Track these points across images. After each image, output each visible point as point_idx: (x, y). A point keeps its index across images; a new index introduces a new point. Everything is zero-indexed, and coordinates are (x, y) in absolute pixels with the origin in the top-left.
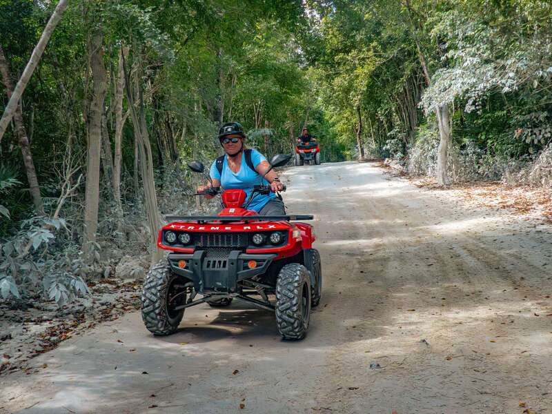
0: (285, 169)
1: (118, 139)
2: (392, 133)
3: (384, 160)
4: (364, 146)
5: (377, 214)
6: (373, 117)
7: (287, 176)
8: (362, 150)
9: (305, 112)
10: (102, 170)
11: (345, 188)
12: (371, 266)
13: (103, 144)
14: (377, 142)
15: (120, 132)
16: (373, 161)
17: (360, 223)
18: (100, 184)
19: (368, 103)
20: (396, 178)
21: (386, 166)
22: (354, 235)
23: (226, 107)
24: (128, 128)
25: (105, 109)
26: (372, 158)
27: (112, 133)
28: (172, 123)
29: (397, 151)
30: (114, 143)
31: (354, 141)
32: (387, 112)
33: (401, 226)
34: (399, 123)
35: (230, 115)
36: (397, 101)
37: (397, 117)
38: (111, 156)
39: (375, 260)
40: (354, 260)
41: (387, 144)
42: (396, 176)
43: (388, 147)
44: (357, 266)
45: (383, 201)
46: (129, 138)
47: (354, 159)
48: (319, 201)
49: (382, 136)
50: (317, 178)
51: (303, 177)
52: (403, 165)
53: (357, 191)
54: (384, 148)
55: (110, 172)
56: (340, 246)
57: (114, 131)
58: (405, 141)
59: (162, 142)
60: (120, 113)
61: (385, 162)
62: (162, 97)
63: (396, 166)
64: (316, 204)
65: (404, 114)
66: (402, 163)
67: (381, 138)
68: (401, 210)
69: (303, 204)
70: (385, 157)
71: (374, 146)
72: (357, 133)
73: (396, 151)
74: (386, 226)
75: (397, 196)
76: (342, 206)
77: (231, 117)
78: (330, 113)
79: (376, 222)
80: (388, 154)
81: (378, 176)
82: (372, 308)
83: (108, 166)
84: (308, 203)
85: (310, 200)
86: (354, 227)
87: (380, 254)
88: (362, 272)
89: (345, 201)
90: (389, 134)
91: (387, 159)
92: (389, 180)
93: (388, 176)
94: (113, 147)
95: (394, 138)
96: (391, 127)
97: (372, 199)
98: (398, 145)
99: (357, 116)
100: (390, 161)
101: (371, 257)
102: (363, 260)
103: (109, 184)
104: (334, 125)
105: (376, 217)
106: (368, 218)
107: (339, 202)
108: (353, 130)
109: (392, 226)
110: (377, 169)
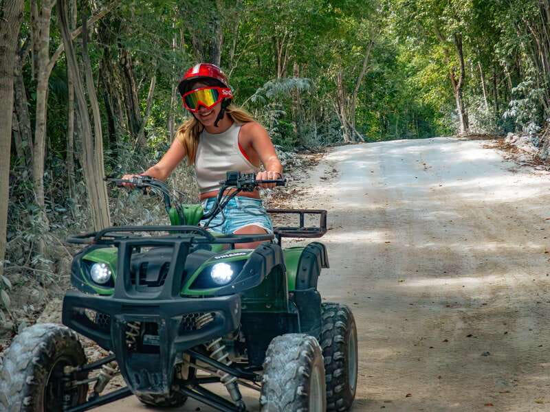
0: (328, 149)
1: (42, 96)
2: (520, 87)
3: (504, 136)
4: (469, 110)
5: (493, 232)
6: (486, 59)
7: (333, 164)
8: (465, 117)
9: (364, 49)
10: (13, 150)
11: (436, 186)
12: (484, 326)
13: (16, 104)
14: (492, 104)
15: (46, 84)
16: (484, 137)
17: (463, 248)
18: (11, 175)
19: (478, 34)
20: (527, 168)
21: (509, 147)
22: (452, 269)
23: (225, 41)
24: (59, 77)
25: (19, 43)
26: (483, 131)
27: (30, 85)
28: (132, 67)
29: (529, 119)
30: (35, 102)
31: (451, 101)
32: (511, 50)
33: (537, 253)
34: (533, 69)
35: (232, 54)
36: (529, 32)
37: (529, 60)
38: (29, 126)
39: (490, 315)
40: (454, 314)
41: (510, 108)
42: (526, 164)
43: (513, 113)
44: (460, 324)
45: (504, 209)
46: (59, 93)
47: (450, 132)
48: (390, 208)
49: (501, 93)
50: (386, 167)
51: (361, 164)
52: (540, 146)
53: (458, 190)
54: (505, 115)
55: (28, 153)
56: (427, 287)
57: (36, 83)
58: (543, 101)
59: (115, 100)
60: (46, 50)
61: (507, 140)
62: (117, 23)
63: (526, 148)
64: (383, 213)
65: (541, 54)
66: (538, 140)
67: (500, 96)
68: (535, 226)
69: (361, 212)
70: (507, 131)
71: (486, 110)
72: (456, 86)
73: (526, 121)
74: (510, 254)
75: (527, 200)
76: (430, 216)
77: (235, 57)
78: (408, 51)
79: (491, 246)
80: (512, 126)
81: (494, 164)
82: (489, 400)
83: (25, 144)
84: (370, 212)
85: (373, 207)
86: (452, 255)
87: (500, 304)
88: (470, 336)
89: (436, 208)
90: (514, 90)
91: (510, 134)
92: (513, 171)
93: (511, 164)
94: (32, 110)
95: (523, 97)
96: (517, 78)
97: (483, 206)
98: (530, 109)
99: (457, 56)
100: (515, 137)
101: (484, 310)
102: (469, 313)
103: (25, 173)
104: (415, 72)
105: (491, 238)
106: (477, 238)
107: (425, 210)
108: (450, 82)
109: (520, 254)
110: (492, 151)
